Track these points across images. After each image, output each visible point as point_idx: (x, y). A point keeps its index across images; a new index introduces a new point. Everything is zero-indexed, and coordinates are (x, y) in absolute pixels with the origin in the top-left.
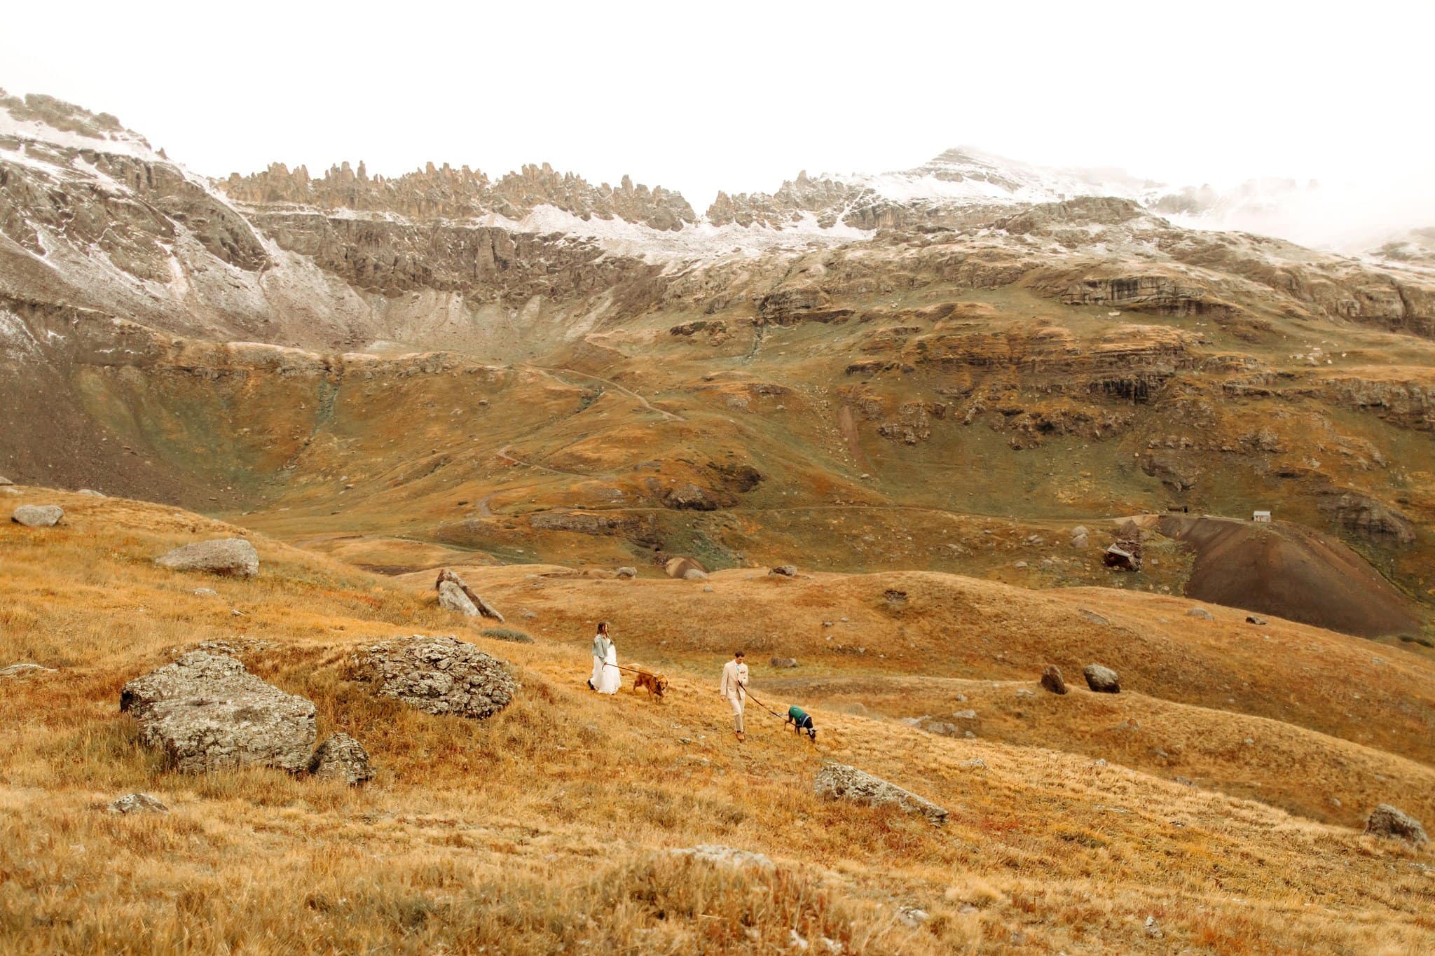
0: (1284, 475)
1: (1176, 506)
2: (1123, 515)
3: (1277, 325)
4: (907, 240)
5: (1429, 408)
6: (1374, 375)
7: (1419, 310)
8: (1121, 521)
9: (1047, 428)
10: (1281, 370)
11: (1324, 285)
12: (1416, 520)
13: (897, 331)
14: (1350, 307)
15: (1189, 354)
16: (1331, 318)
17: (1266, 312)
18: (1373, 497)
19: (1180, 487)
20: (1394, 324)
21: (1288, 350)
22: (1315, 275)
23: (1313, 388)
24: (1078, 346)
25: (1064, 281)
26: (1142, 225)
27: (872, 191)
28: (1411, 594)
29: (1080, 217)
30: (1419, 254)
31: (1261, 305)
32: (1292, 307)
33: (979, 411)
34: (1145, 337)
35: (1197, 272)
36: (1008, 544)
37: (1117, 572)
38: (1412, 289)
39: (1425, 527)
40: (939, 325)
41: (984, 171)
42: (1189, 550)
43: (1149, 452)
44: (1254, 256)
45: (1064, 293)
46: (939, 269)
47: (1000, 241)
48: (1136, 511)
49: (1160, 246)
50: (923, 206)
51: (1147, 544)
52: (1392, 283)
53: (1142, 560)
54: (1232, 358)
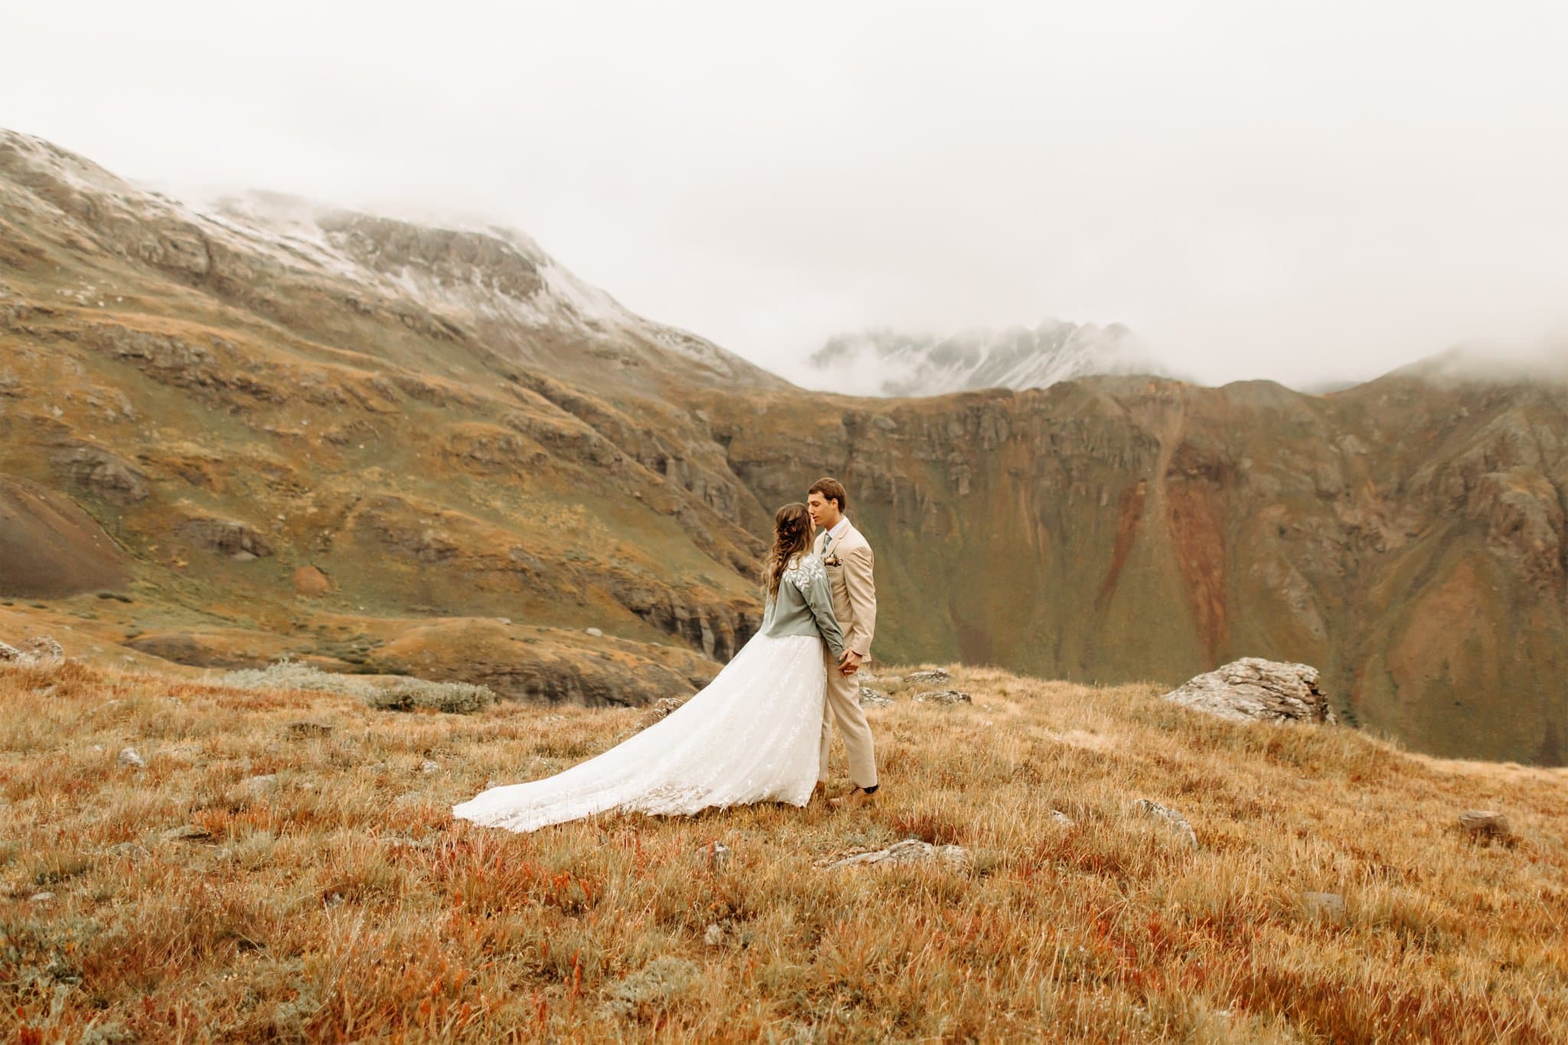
3: (51, 252)
5: (189, 365)
6: (142, 324)
7: (223, 268)
10: (38, 304)
11: (127, 222)
12: (154, 476)
14: (152, 251)
16: (130, 259)
17: (42, 237)
18: (113, 451)
20: (196, 278)
21: (59, 284)
22: (118, 208)
23: (71, 329)
28: (131, 551)
30: (251, 214)
31: (38, 227)
32: (76, 237)
38: (219, 246)
39: (162, 484)
44: (50, 171)
52: (200, 235)
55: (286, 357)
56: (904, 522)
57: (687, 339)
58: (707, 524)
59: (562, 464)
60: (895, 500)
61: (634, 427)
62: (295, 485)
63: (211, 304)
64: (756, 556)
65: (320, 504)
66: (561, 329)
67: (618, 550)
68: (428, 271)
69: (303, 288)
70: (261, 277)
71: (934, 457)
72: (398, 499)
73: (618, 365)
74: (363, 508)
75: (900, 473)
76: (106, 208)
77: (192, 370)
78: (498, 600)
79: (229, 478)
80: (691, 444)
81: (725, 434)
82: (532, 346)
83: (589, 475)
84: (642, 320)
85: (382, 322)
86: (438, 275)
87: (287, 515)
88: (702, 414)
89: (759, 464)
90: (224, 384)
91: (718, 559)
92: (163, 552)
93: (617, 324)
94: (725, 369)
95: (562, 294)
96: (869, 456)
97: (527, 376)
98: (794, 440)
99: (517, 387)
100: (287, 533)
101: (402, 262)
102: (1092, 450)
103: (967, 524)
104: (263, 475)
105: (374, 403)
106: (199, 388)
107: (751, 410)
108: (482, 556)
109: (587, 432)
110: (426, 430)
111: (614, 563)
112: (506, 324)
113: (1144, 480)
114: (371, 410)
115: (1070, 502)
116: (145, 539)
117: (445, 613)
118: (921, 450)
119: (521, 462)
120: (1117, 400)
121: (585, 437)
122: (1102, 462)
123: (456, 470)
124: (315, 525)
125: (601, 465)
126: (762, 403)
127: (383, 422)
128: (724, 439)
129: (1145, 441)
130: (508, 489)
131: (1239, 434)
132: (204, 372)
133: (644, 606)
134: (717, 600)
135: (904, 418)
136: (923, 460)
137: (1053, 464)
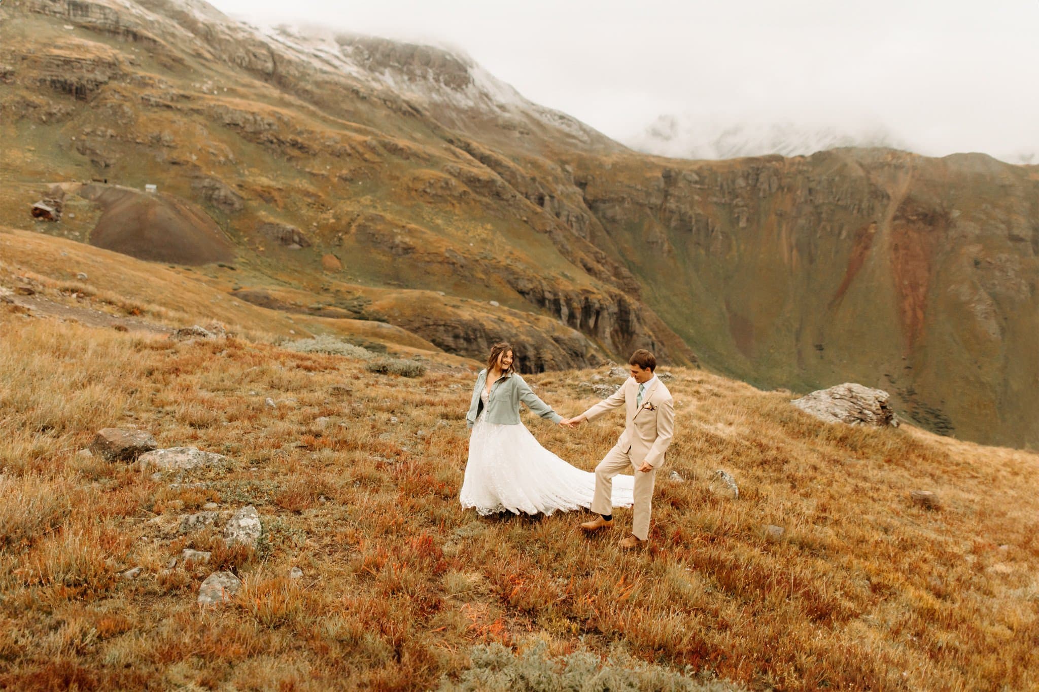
0: (174, 163)
1: (97, 177)
2: (56, 181)
3: (189, 61)
5: (264, 131)
6: (237, 105)
7: (282, 70)
8: (52, 186)
10: (182, 92)
11: (228, 41)
12: (245, 197)
14: (242, 59)
15: (120, 70)
16: (230, 64)
17: (183, 51)
18: (224, 181)
19: (103, 165)
20: (267, 76)
21: (193, 80)
22: (223, 32)
23: (200, 108)
28: (235, 240)
30: (297, 35)
31: (181, 45)
32: (201, 51)
34: (87, 50)
35: (138, 10)
37: (42, 221)
38: (281, 57)
39: (250, 202)
42: (99, 208)
43: (84, 137)
44: (186, 9)
48: (66, 179)
51: (69, 203)
52: (269, 49)
53: (61, 214)
54: (150, 78)
55: (317, 126)
56: (699, 244)
57: (562, 117)
58: (568, 240)
59: (478, 198)
60: (694, 229)
61: (525, 175)
62: (323, 205)
63: (275, 93)
64: (598, 262)
65: (337, 217)
66: (481, 110)
67: (511, 253)
68: (401, 71)
69: (327, 82)
70: (304, 76)
71: (723, 201)
72: (381, 216)
73: (517, 134)
74: (361, 220)
75: (700, 211)
76: (217, 33)
77: (265, 133)
78: (438, 281)
79: (286, 200)
80: (560, 187)
81: (583, 181)
82: (462, 120)
83: (495, 206)
84: (533, 104)
85: (373, 105)
86: (407, 74)
87: (318, 223)
88: (569, 168)
89: (604, 201)
90: (283, 143)
91: (573, 262)
92: (251, 242)
93: (517, 107)
94: (585, 138)
95: (483, 86)
96: (679, 199)
97: (459, 140)
98: (629, 186)
99: (453, 147)
100: (318, 234)
101: (385, 65)
102: (838, 200)
103: (742, 247)
104: (305, 199)
105: (367, 156)
106: (269, 145)
107: (601, 166)
108: (429, 253)
109: (494, 178)
110: (398, 174)
111: (509, 262)
112: (448, 106)
113: (875, 222)
114: (366, 160)
115: (818, 235)
116: (241, 234)
117: (407, 287)
118: (715, 195)
119: (454, 196)
120: (861, 165)
121: (492, 182)
122: (845, 208)
123: (415, 199)
124: (334, 230)
125: (503, 199)
126: (608, 161)
127: (373, 168)
128: (582, 185)
129: (878, 195)
130: (446, 212)
131: (952, 192)
132: (272, 135)
133: (525, 290)
134: (571, 288)
135: (706, 174)
136: (716, 203)
137: (808, 209)
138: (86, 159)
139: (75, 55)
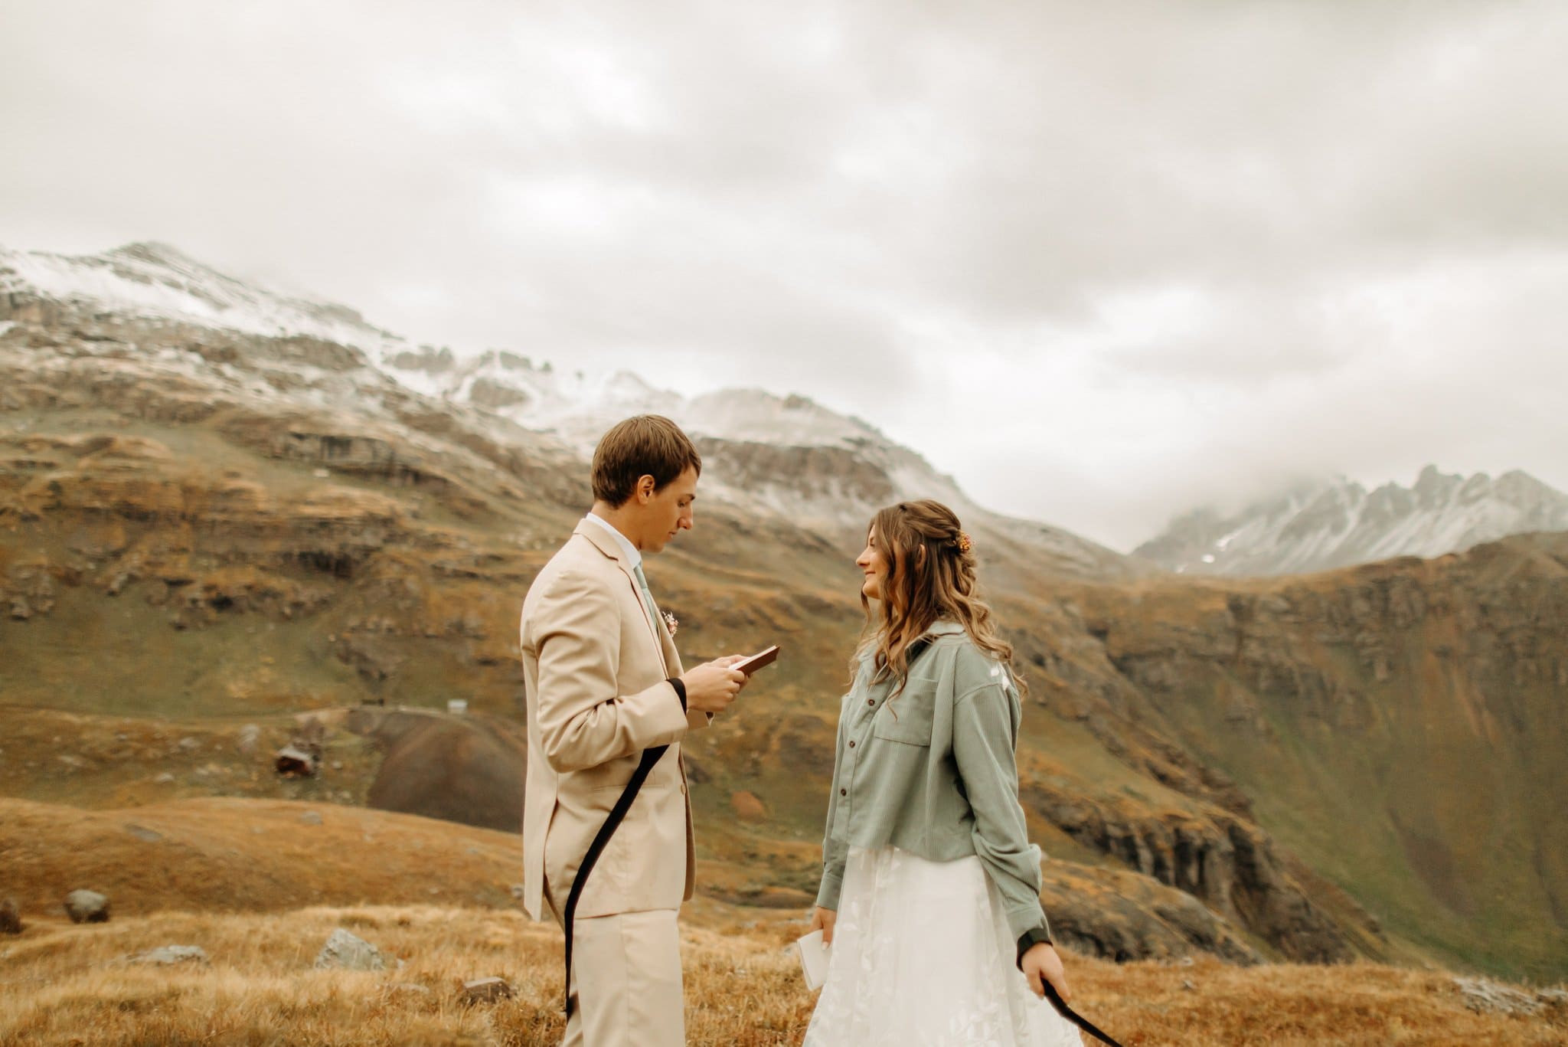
0: (486, 663)
1: (369, 696)
2: (308, 710)
3: (494, 503)
4: (54, 345)
8: (303, 718)
9: (223, 603)
10: (489, 552)
11: (543, 469)
13: (19, 464)
14: (564, 492)
15: (400, 528)
16: (547, 502)
17: (485, 491)
19: (376, 675)
21: (503, 532)
22: (534, 457)
23: (520, 573)
24: (271, 507)
25: (264, 429)
26: (366, 378)
27: (11, 272)
29: (296, 357)
31: (481, 482)
33: (132, 579)
34: (353, 504)
35: (419, 439)
36: (152, 753)
37: (292, 780)
40: (85, 462)
41: (182, 280)
42: (378, 749)
43: (346, 635)
44: (480, 430)
45: (264, 442)
46: (96, 389)
47: (190, 368)
48: (324, 704)
49: (385, 405)
50: (90, 305)
51: (333, 743)
53: (321, 765)
54: (445, 535)
55: (697, 584)
56: (1315, 716)
58: (1117, 730)
60: (1302, 689)
64: (1173, 761)
65: (746, 726)
67: (1035, 762)
68: (789, 486)
71: (1339, 639)
72: (817, 718)
74: (785, 728)
75: (1302, 657)
76: (526, 460)
80: (1067, 642)
81: (1101, 627)
85: (761, 540)
86: (800, 489)
87: (718, 739)
88: (1072, 609)
89: (1140, 658)
91: (1134, 766)
96: (1264, 643)
98: (1177, 629)
100: (719, 759)
101: (765, 480)
102: (1538, 619)
103: (1392, 715)
105: (781, 620)
107: (1124, 600)
110: (828, 644)
111: (1036, 777)
114: (777, 628)
115: (1519, 683)
118: (1323, 632)
120: (1557, 559)
122: (1553, 633)
124: (743, 748)
126: (1136, 590)
127: (790, 640)
128: (1100, 632)
133: (1073, 823)
134: (1147, 815)
135: (1298, 597)
136: (1327, 643)
137: (1488, 639)
138: (351, 669)
139: (334, 512)
